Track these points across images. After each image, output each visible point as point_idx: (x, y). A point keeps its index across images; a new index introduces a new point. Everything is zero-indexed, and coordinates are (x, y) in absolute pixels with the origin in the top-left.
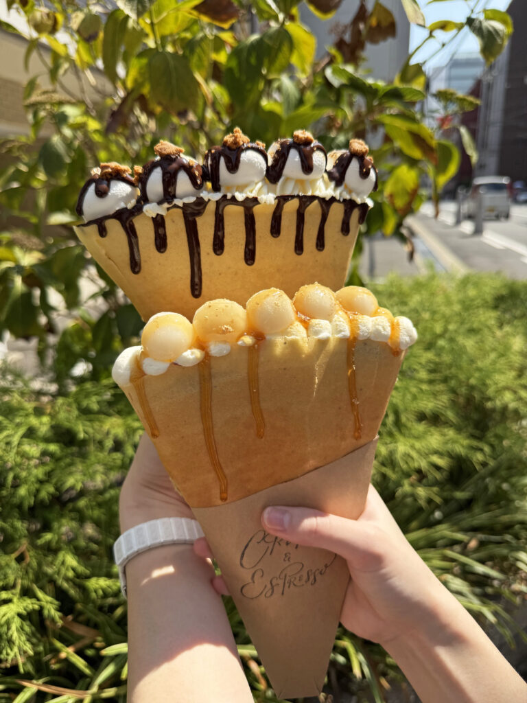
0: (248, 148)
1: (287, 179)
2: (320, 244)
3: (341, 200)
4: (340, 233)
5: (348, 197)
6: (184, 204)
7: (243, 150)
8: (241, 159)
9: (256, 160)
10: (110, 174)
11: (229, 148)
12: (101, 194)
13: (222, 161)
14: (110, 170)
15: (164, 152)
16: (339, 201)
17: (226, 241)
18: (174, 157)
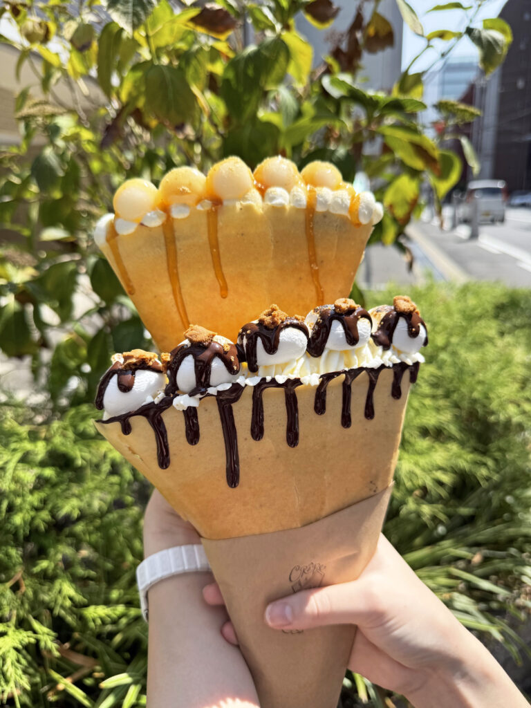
0: (287, 326)
1: (331, 352)
2: (369, 412)
3: (391, 366)
4: (391, 398)
5: (398, 361)
6: (218, 392)
7: (281, 329)
8: (280, 338)
9: (297, 338)
10: (135, 364)
11: (266, 328)
12: (125, 388)
13: (259, 341)
14: (134, 360)
15: (195, 339)
16: (389, 367)
17: (266, 424)
18: (206, 344)
